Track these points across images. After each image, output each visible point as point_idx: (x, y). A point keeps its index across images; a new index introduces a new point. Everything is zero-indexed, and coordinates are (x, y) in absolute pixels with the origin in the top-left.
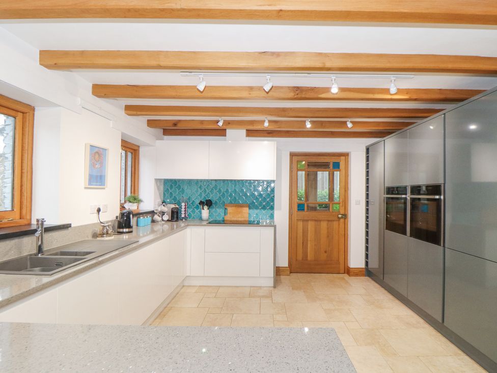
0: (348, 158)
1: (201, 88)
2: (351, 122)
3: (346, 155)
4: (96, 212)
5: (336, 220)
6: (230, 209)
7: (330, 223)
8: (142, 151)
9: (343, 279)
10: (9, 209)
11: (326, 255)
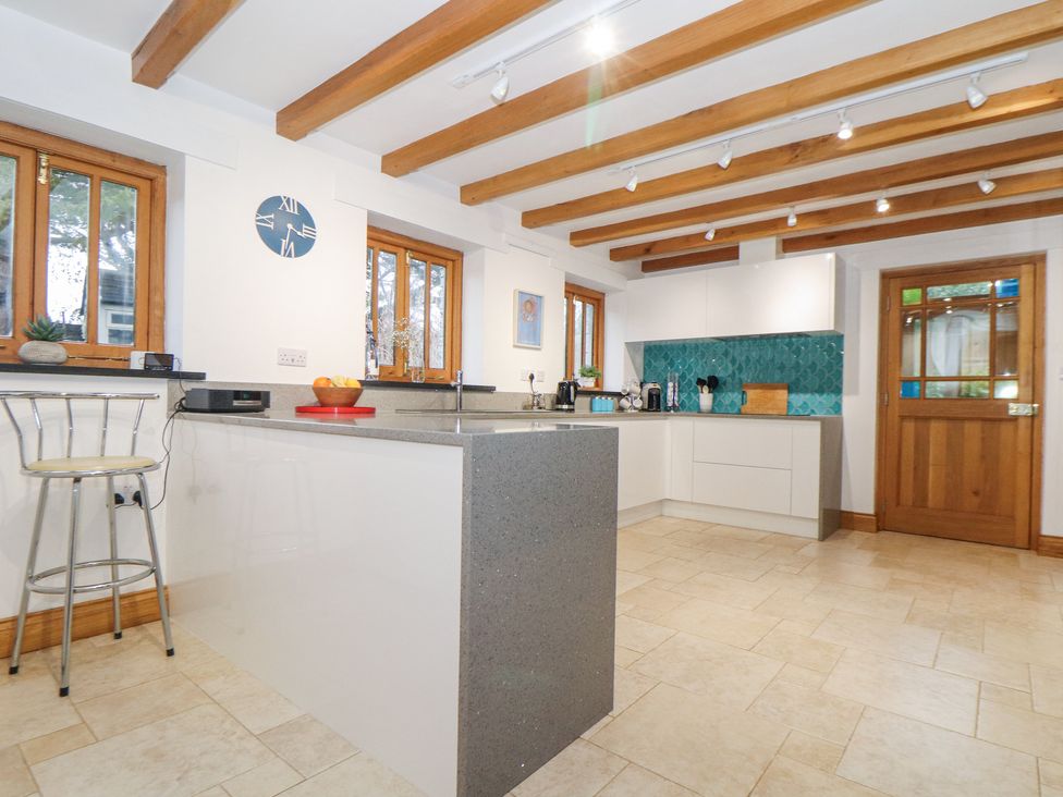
0: (1044, 267)
1: (632, 186)
3: (1037, 259)
4: (528, 378)
6: (751, 394)
8: (608, 301)
10: (442, 367)
11: (976, 500)
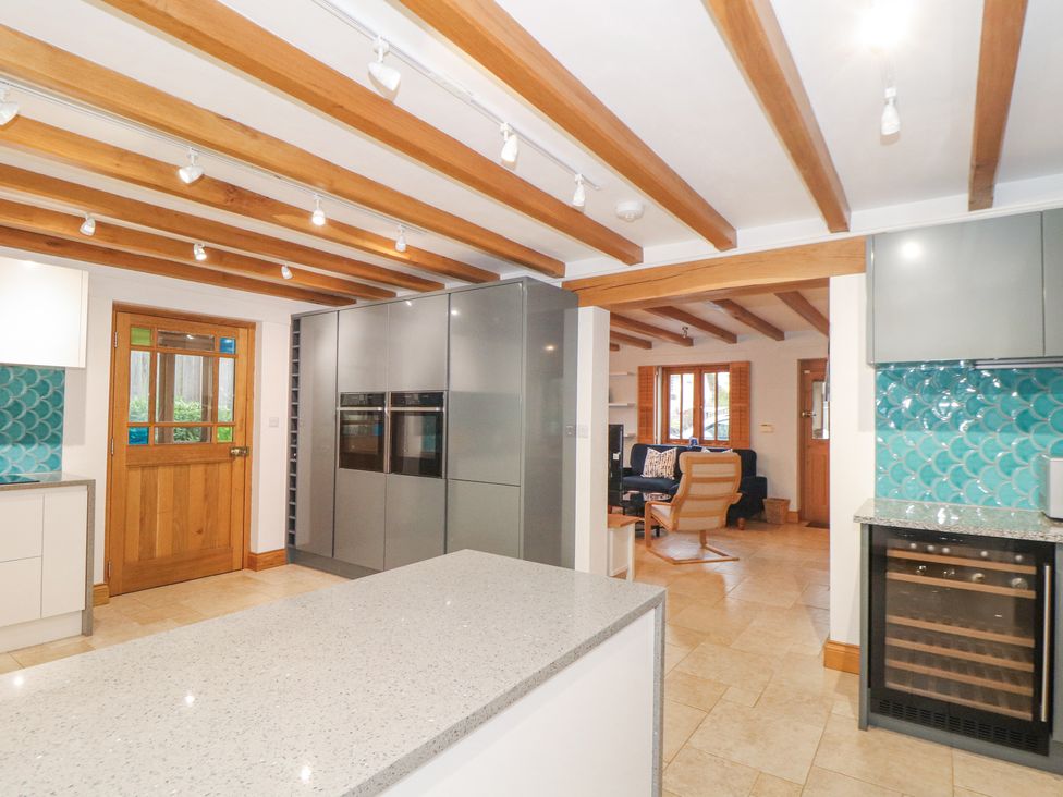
0: (253, 333)
2: (289, 268)
3: (250, 326)
5: (226, 461)
7: (210, 468)
9: (245, 578)
11: (200, 538)
